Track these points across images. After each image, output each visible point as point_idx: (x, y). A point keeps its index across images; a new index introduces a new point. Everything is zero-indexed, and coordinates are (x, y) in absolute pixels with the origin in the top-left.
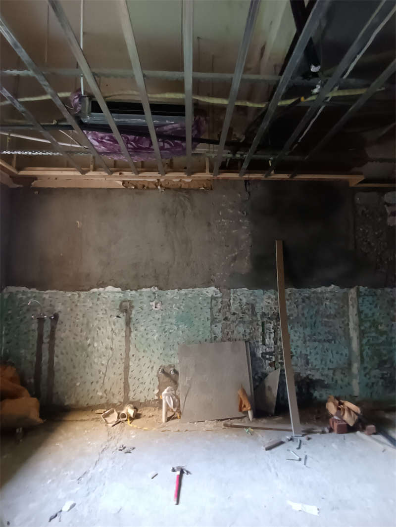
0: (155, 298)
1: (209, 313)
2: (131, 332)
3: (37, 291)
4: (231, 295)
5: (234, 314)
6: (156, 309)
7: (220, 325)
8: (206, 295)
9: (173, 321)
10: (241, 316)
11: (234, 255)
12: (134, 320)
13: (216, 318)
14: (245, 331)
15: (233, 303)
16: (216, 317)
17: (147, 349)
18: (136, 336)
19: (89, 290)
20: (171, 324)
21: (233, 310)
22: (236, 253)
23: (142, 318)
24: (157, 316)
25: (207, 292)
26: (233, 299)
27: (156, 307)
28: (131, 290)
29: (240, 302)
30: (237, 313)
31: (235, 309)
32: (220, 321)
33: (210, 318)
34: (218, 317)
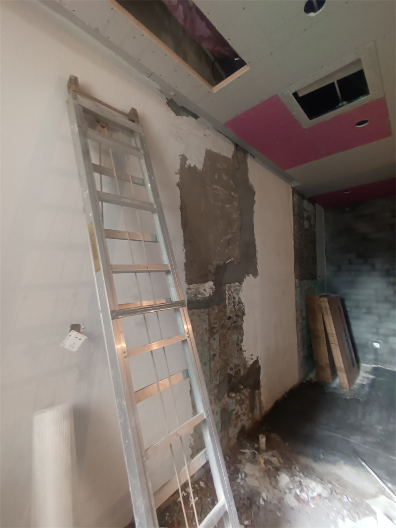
1: (207, 322)
4: (227, 292)
5: (230, 318)
7: (217, 336)
8: (204, 294)
10: (235, 320)
11: (227, 237)
13: (214, 328)
14: (238, 338)
15: (229, 303)
16: (213, 326)
21: (228, 314)
22: (230, 236)
25: (204, 290)
26: (228, 297)
29: (233, 302)
30: (232, 316)
31: (231, 311)
32: (218, 331)
33: (208, 327)
34: (216, 326)
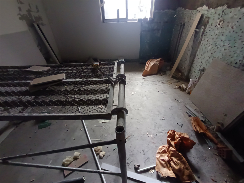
0: (222, 16)
2: (202, 40)
3: (184, 10)
6: (219, 26)
9: (223, 38)
12: (205, 32)
17: (203, 54)
18: (203, 44)
19: (196, 9)
20: (221, 41)
23: (210, 32)
24: (217, 32)
27: (219, 24)
28: (212, 9)
